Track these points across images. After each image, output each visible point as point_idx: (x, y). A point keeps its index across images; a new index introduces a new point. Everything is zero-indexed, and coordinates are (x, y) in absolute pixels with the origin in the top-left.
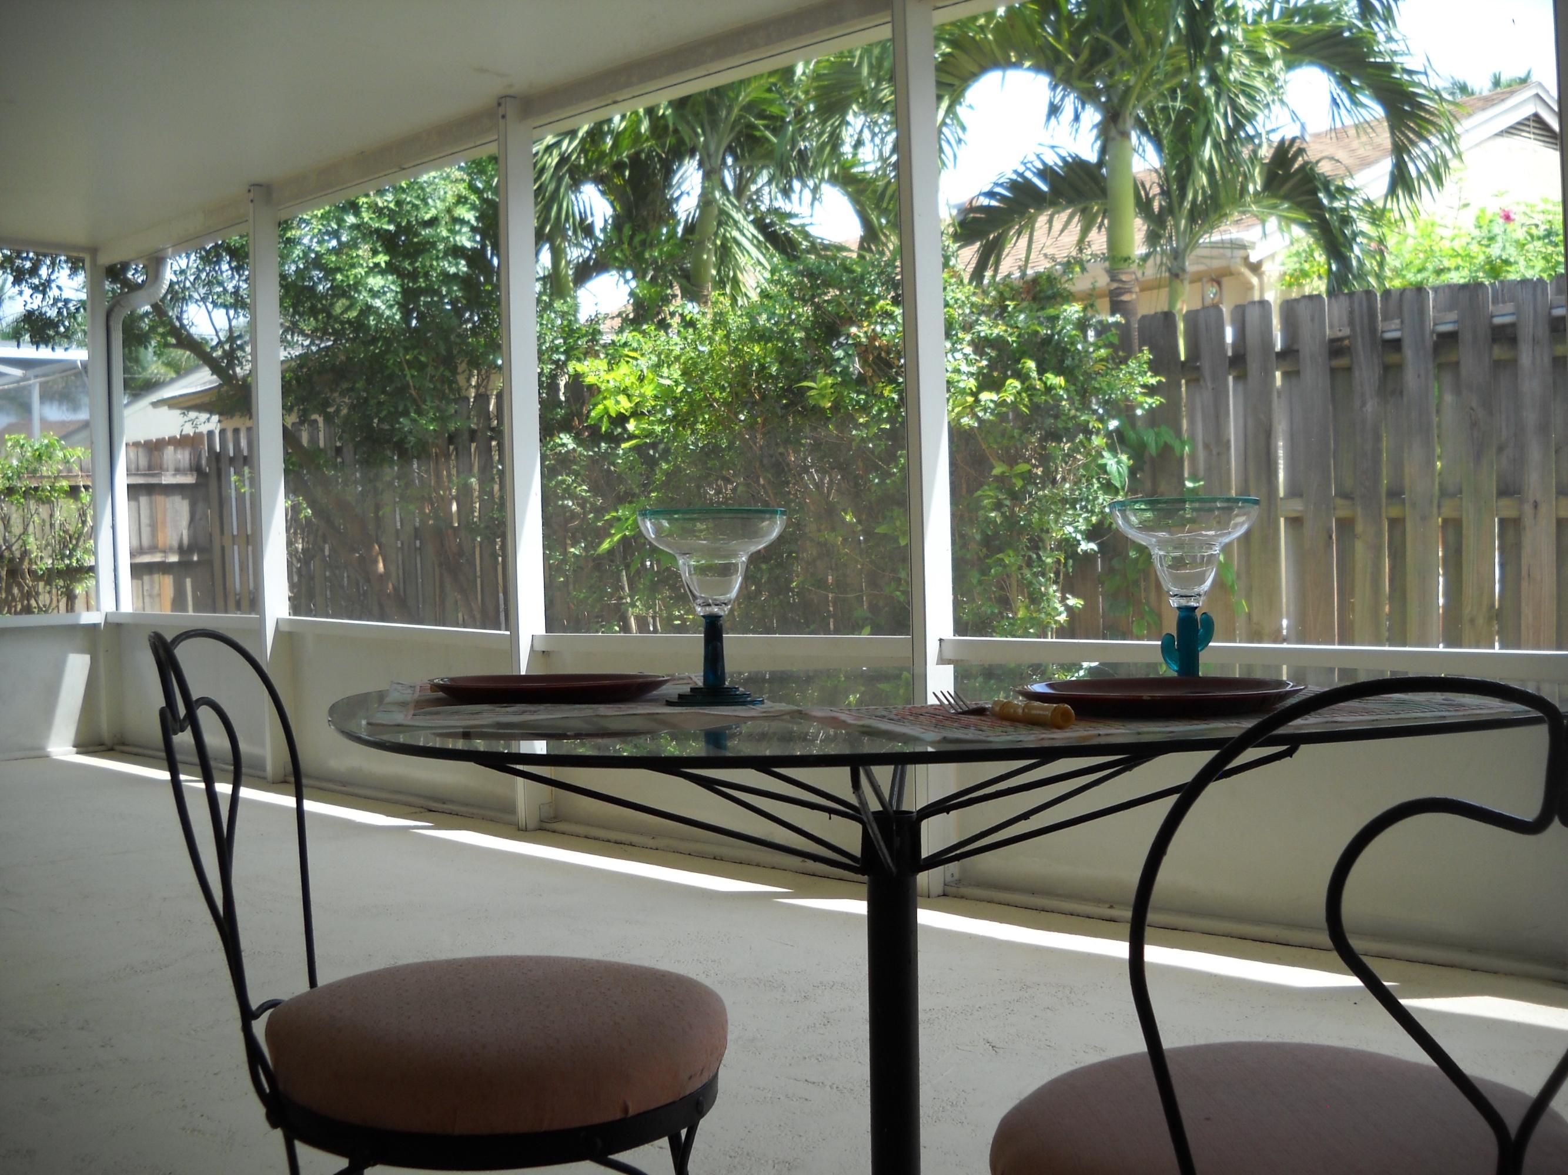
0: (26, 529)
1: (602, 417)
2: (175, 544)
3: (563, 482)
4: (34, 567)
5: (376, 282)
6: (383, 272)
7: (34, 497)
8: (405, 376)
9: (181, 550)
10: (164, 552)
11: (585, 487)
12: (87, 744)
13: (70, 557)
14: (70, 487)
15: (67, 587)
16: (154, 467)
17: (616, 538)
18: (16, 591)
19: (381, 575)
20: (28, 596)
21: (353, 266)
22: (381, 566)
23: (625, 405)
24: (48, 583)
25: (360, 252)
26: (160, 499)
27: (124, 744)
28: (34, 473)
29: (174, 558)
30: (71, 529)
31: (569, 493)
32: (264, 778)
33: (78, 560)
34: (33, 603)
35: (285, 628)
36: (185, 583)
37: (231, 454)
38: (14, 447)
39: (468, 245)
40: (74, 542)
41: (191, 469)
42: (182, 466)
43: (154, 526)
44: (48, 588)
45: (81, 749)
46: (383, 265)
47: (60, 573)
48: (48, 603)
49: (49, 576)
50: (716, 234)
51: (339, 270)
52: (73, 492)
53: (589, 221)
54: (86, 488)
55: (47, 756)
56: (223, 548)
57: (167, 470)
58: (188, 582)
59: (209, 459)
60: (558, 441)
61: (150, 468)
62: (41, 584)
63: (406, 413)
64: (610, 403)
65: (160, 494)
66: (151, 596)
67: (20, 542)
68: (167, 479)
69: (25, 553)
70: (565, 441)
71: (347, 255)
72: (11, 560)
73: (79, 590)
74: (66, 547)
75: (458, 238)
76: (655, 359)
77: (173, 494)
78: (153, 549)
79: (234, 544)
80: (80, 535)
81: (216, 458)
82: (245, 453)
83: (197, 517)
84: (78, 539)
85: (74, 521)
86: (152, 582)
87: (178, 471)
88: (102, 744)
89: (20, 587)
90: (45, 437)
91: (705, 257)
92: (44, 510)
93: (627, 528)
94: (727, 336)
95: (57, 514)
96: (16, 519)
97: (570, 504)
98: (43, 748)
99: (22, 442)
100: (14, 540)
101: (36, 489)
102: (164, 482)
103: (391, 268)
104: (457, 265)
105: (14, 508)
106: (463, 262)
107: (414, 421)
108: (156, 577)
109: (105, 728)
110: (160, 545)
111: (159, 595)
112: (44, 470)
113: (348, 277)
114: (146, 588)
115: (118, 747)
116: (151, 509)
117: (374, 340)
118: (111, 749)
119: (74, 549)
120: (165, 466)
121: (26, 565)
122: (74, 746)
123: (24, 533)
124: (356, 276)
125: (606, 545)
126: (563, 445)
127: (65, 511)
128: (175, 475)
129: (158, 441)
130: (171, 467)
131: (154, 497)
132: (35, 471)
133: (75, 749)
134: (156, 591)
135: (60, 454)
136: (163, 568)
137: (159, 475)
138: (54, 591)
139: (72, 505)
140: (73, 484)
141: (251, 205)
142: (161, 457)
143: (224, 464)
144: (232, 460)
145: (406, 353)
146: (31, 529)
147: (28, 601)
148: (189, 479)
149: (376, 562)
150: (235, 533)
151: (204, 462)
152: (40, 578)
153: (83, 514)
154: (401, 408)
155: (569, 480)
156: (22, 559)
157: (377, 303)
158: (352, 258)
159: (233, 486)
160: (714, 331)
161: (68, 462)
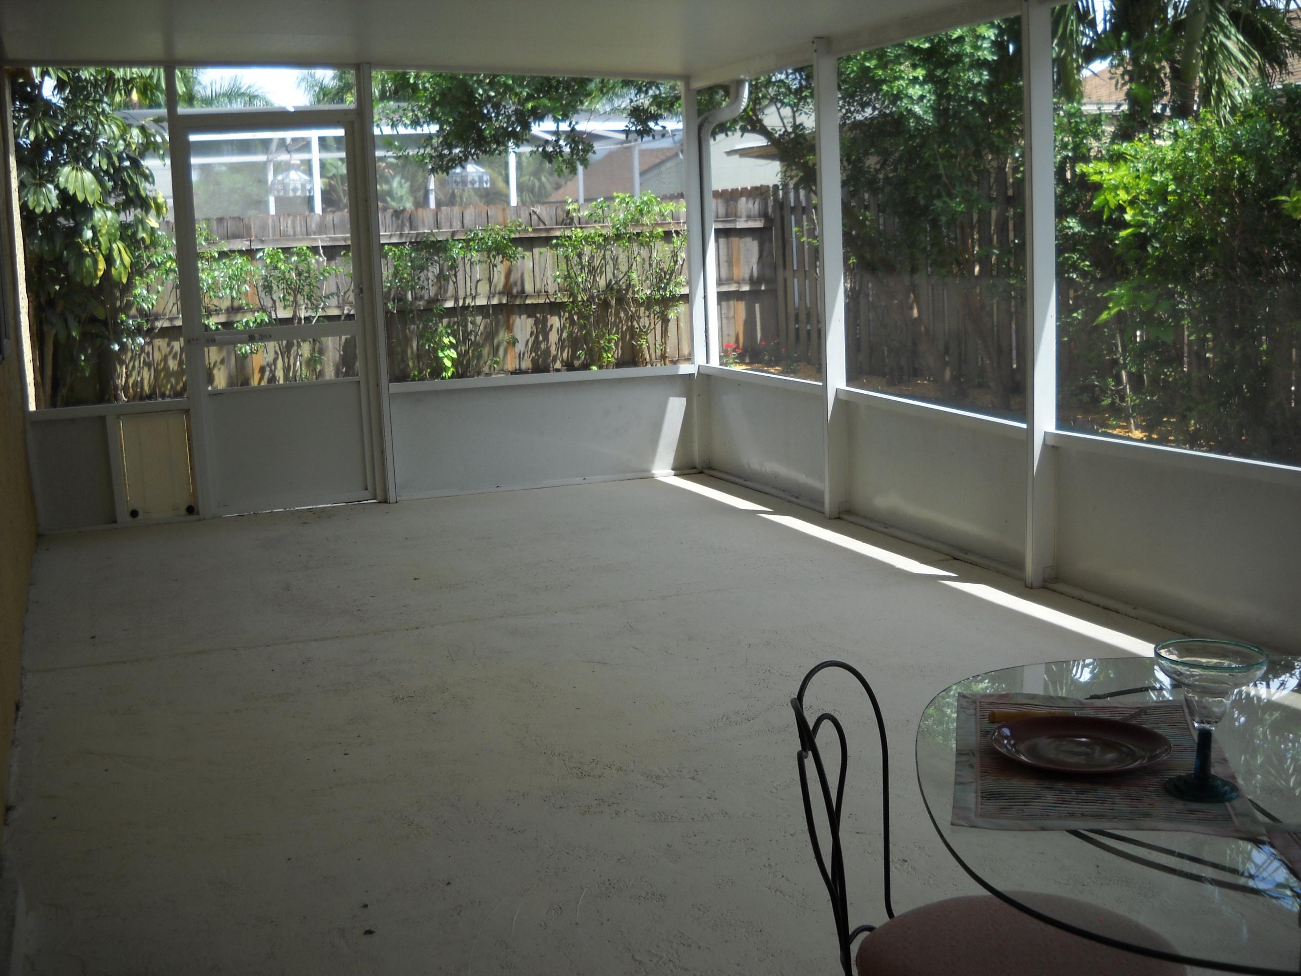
0: (630, 268)
1: (1103, 207)
2: (747, 276)
3: (1068, 258)
4: (636, 296)
5: (915, 91)
6: (922, 84)
7: (636, 241)
8: (938, 166)
9: (752, 281)
10: (738, 283)
11: (1087, 263)
12: (684, 469)
13: (665, 289)
14: (665, 232)
15: (662, 313)
16: (730, 214)
17: (1113, 312)
18: (622, 315)
19: (916, 319)
20: (632, 318)
21: (896, 79)
22: (915, 313)
23: (1123, 196)
24: (648, 308)
25: (902, 68)
26: (735, 240)
27: (710, 468)
28: (637, 222)
29: (746, 288)
30: (665, 267)
31: (1075, 267)
32: (823, 513)
33: (670, 292)
34: (635, 323)
35: (842, 397)
36: (755, 307)
37: (792, 205)
38: (620, 203)
39: (990, 58)
40: (668, 277)
41: (760, 216)
42: (752, 213)
43: (730, 262)
44: (647, 313)
45: (678, 472)
46: (921, 78)
47: (657, 302)
48: (647, 325)
49: (648, 303)
50: (1203, 39)
51: (884, 81)
52: (667, 236)
53: (1092, 16)
54: (677, 233)
55: (652, 477)
56: (785, 280)
57: (741, 217)
58: (757, 306)
59: (774, 207)
60: (1065, 224)
61: (727, 215)
62: (642, 309)
63: (939, 196)
64: (1110, 197)
65: (735, 236)
66: (727, 318)
67: (626, 277)
68: (741, 224)
69: (629, 286)
70: (1071, 225)
71: (892, 70)
72: (619, 291)
73: (672, 315)
74: (661, 280)
75: (980, 53)
76: (1149, 164)
77: (745, 236)
78: (730, 280)
79: (794, 277)
80: (673, 272)
81: (781, 205)
82: (804, 204)
83: (765, 254)
84: (671, 275)
85: (667, 260)
86: (728, 308)
87: (749, 217)
88: (694, 468)
89: (625, 311)
90: (645, 195)
91: (1194, 61)
92: (644, 252)
93: (1122, 304)
94: (1213, 149)
95: (654, 255)
96: (622, 258)
97: (1075, 276)
98: (649, 471)
99: (627, 200)
100: (621, 276)
101: (638, 234)
102: (738, 227)
103: (928, 79)
104: (981, 75)
105: (621, 250)
106: (985, 73)
107: (945, 202)
108: (732, 303)
109: (697, 455)
110: (735, 278)
111: (734, 317)
112: (645, 220)
113: (892, 88)
114: (723, 312)
115: (706, 471)
116: (728, 248)
117: (912, 137)
118: (701, 472)
119: (668, 284)
120: (739, 214)
121: (630, 295)
122: (673, 469)
123: (628, 271)
124: (898, 88)
125: (1104, 316)
126: (1070, 228)
127: (661, 251)
128: (746, 221)
129: (733, 190)
130: (744, 214)
131: (730, 239)
132: (638, 221)
133: (673, 472)
134: (731, 314)
135: (657, 209)
136: (738, 295)
137: (734, 221)
138: (652, 315)
139: (667, 248)
140: (667, 229)
141: (815, 54)
142: (736, 207)
143: (786, 211)
144: (793, 210)
145: (939, 147)
146: (634, 266)
147: (632, 323)
148: (758, 224)
149: (911, 309)
150: (795, 268)
151: (770, 210)
152: (642, 305)
153: (675, 255)
154: (935, 192)
155: (1075, 256)
156: (627, 290)
157: (917, 109)
158: (896, 72)
159: (794, 236)
160: (1201, 143)
161: (663, 215)
